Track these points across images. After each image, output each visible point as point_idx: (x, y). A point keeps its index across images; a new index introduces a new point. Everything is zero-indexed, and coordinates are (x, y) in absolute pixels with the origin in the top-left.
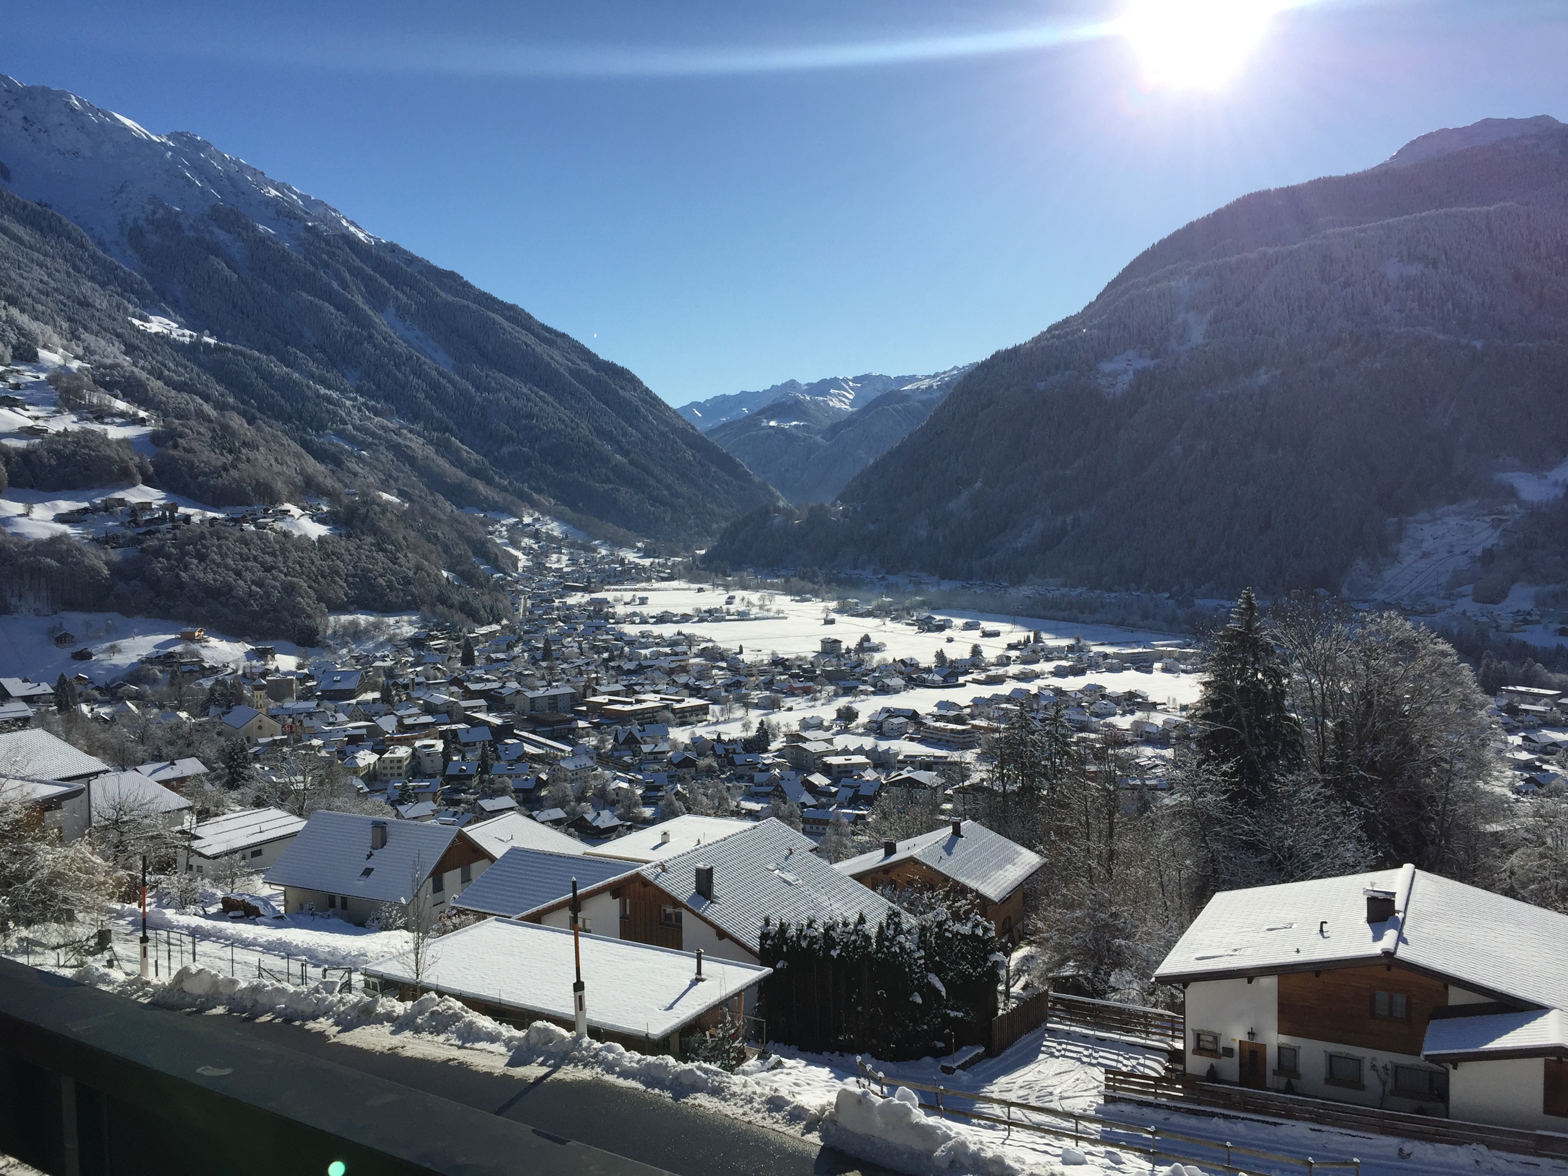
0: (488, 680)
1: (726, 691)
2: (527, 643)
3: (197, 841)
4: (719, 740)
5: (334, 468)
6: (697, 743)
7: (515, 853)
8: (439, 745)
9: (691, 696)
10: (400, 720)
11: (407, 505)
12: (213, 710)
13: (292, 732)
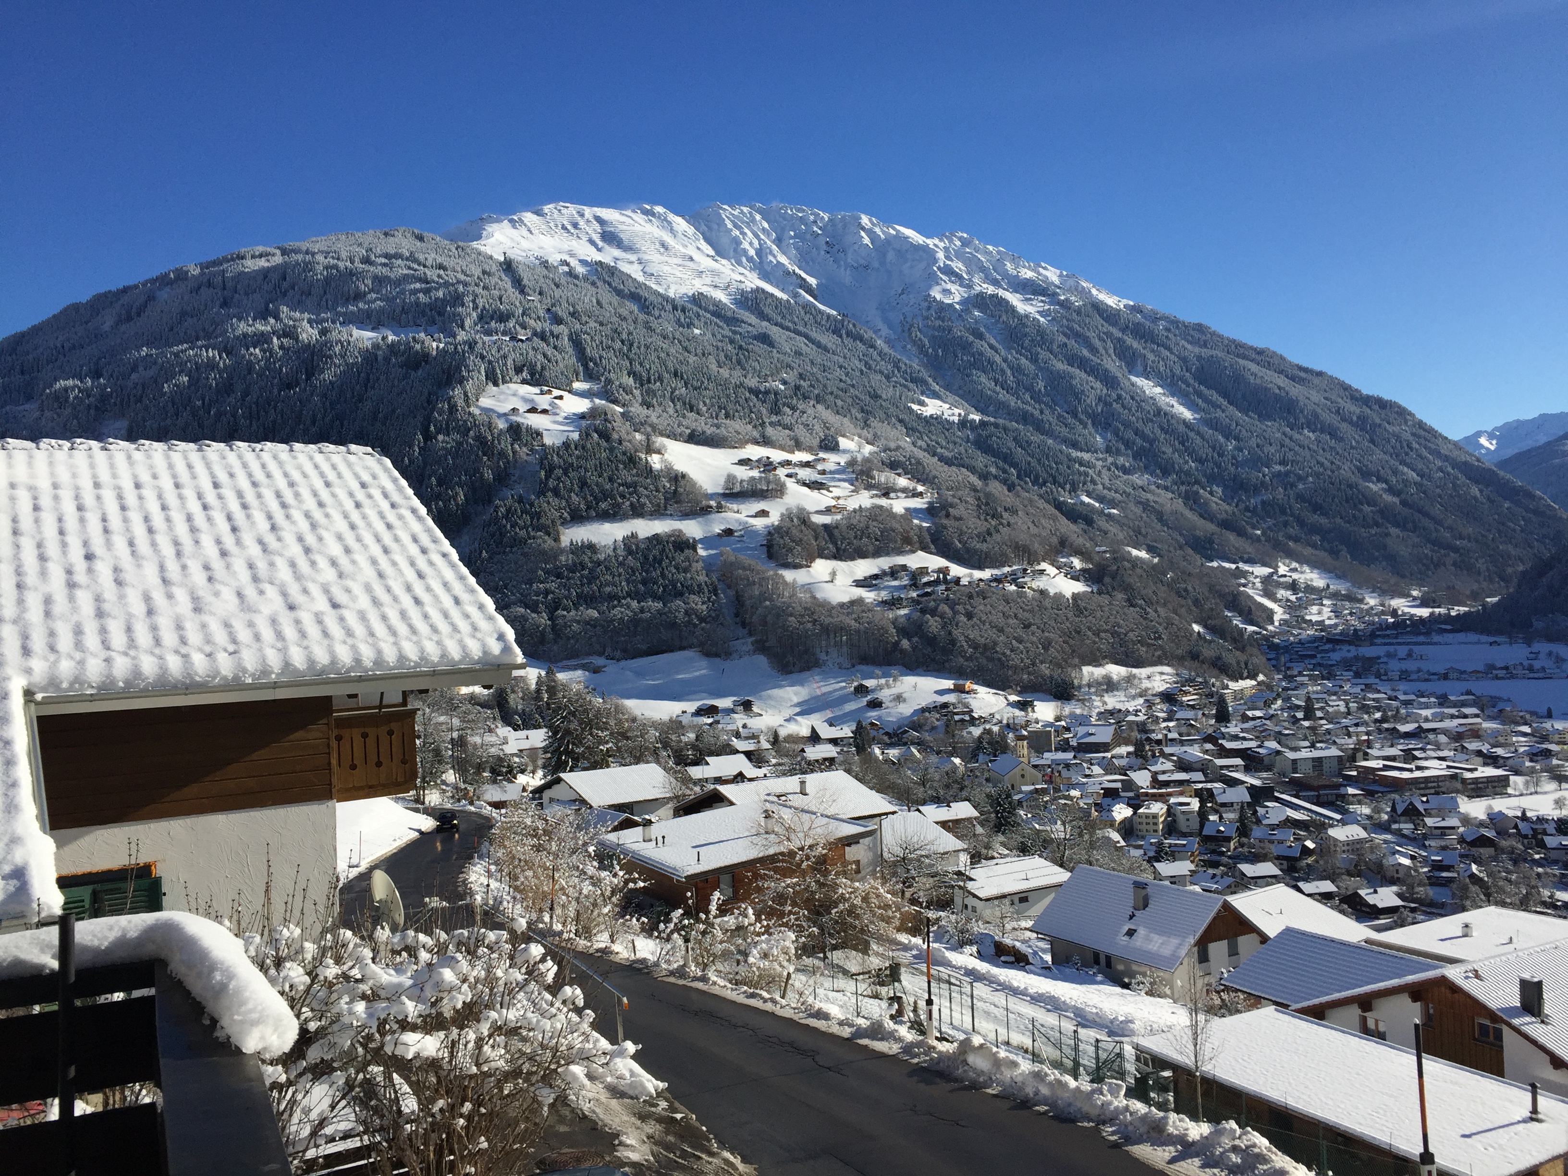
0: (1244, 739)
1: (1531, 761)
2: (1287, 699)
3: (972, 883)
4: (1524, 817)
5: (1086, 527)
6: (1496, 820)
7: (1289, 933)
8: (1195, 804)
9: (1485, 764)
10: (1155, 775)
11: (1156, 560)
12: (981, 757)
13: (1052, 782)
